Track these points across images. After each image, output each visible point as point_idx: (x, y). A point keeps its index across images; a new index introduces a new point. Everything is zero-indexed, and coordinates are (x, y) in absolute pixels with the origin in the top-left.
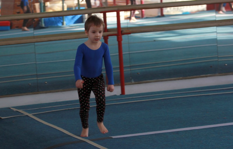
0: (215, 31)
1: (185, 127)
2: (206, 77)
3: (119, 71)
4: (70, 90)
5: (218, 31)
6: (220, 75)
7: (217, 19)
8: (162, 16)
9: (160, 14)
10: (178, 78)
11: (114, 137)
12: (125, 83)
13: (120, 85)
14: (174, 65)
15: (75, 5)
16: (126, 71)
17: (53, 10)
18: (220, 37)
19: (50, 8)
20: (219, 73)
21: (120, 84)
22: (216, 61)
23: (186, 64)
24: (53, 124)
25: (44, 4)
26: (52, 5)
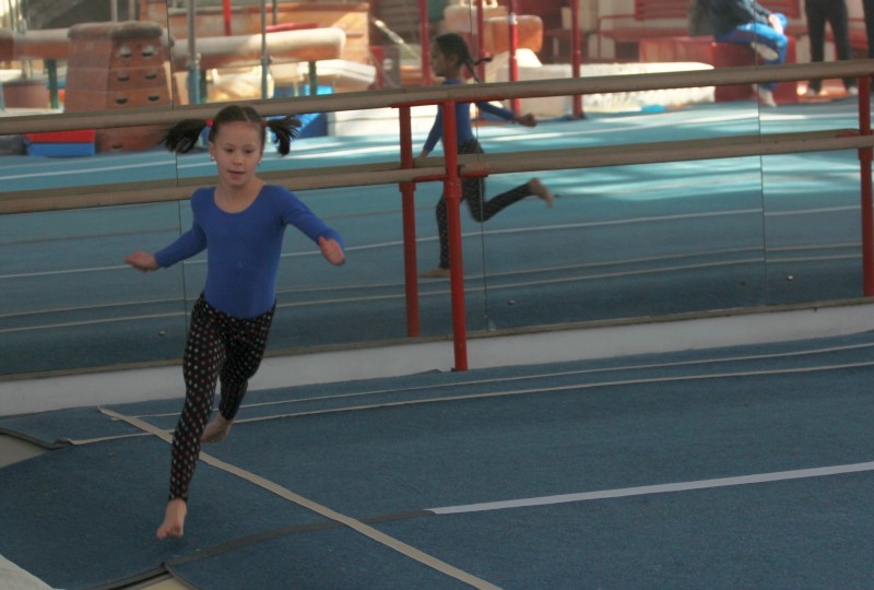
0: (758, 166)
1: (668, 482)
2: (728, 315)
3: (450, 291)
4: (289, 355)
5: (765, 169)
6: (772, 311)
7: (764, 130)
8: (579, 115)
9: (570, 112)
10: (637, 319)
11: (438, 511)
12: (468, 334)
13: (451, 340)
14: (623, 276)
15: (302, 79)
16: (473, 292)
17: (231, 94)
18: (772, 187)
19: (222, 89)
20: (768, 305)
21: (451, 336)
22: (758, 263)
23: (659, 273)
24: (239, 465)
25: (203, 74)
26: (227, 77)
